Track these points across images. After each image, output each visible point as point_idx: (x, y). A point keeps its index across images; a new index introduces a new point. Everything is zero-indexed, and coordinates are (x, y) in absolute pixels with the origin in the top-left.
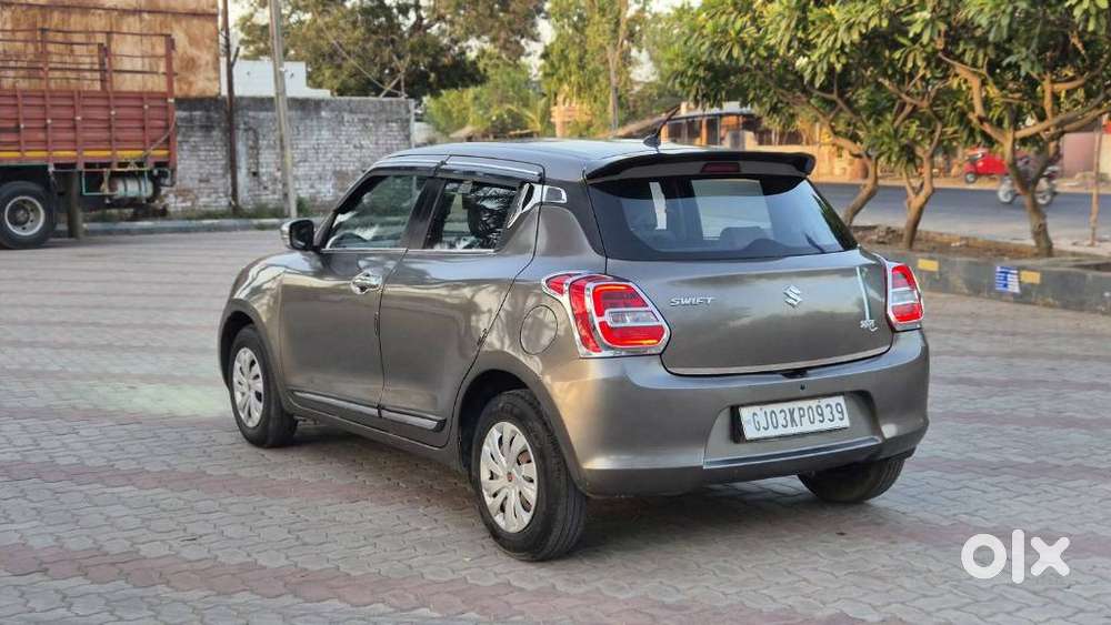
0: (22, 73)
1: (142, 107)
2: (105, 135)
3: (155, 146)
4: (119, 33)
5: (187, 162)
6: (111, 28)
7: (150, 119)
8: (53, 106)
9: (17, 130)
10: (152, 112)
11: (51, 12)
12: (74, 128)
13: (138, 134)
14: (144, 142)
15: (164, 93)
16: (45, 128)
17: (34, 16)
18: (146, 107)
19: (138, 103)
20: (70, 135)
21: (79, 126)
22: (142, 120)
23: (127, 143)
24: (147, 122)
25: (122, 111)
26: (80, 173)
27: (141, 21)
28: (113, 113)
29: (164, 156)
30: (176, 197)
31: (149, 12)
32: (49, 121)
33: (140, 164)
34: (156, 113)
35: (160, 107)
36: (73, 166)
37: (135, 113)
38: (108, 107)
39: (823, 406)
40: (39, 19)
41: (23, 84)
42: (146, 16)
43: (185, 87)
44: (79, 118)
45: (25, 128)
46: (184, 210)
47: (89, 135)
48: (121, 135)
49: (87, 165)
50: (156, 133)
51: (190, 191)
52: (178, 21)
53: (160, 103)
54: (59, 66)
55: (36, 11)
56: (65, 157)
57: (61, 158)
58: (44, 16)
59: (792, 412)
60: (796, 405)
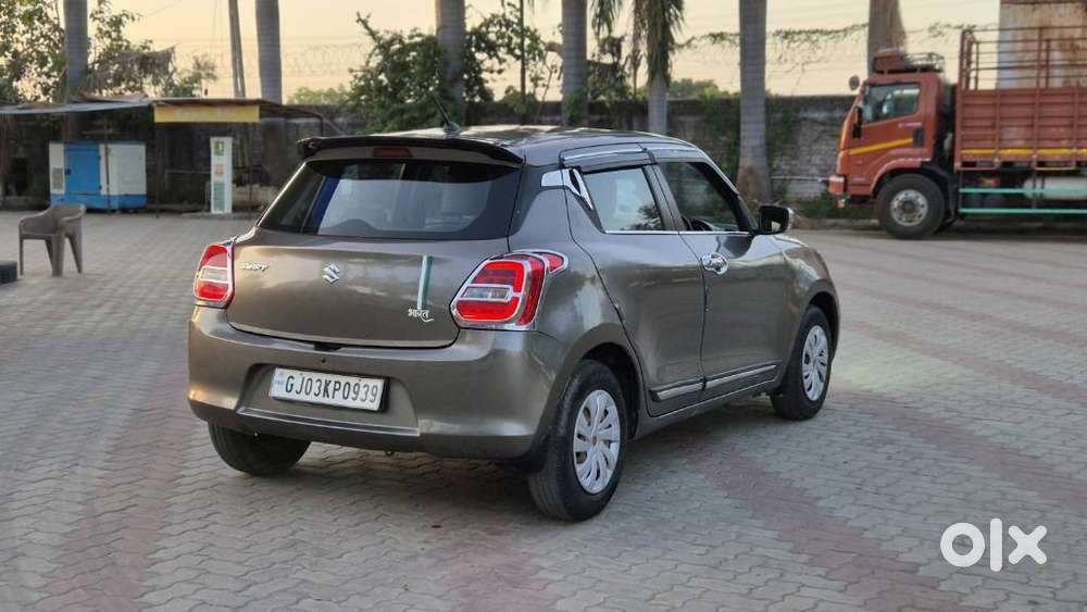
39: (361, 386)
59: (327, 384)
60: (333, 378)
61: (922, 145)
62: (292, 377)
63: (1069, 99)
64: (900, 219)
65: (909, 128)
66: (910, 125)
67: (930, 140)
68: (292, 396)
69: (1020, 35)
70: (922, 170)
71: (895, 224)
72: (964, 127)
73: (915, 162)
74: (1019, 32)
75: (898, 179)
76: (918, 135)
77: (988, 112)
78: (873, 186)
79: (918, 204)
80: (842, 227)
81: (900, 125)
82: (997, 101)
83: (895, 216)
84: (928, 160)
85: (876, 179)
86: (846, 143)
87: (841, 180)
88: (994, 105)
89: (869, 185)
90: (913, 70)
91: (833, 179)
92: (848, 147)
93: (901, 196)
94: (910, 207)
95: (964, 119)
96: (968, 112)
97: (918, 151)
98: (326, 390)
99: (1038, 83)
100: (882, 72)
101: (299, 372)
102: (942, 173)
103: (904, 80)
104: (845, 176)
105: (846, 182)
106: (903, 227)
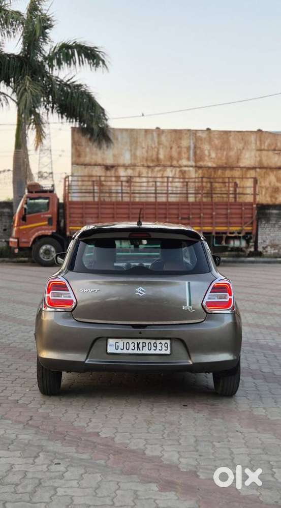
0: (204, 195)
1: (241, 209)
2: (225, 220)
3: (246, 225)
4: (245, 178)
5: (277, 233)
6: (243, 176)
7: (244, 214)
8: (204, 209)
9: (189, 218)
10: (246, 210)
11: (218, 170)
12: (212, 218)
13: (239, 220)
14: (241, 223)
15: (252, 203)
16: (200, 218)
17: (211, 172)
18: (243, 209)
19: (240, 207)
20: (210, 221)
21: (214, 217)
22: (241, 214)
23: (234, 224)
24: (243, 215)
25: (233, 211)
26: (213, 236)
27: (256, 171)
28: (229, 211)
29: (250, 230)
30: (271, 248)
31: (260, 168)
32: (202, 215)
33: (239, 233)
34: (248, 211)
35: (249, 209)
36: (210, 233)
37: (238, 211)
38: (227, 209)
39: (158, 343)
40: (213, 173)
41: (205, 200)
42: (258, 170)
43: (274, 200)
44: (214, 213)
45: (192, 218)
46: (274, 253)
47: (218, 220)
48: (231, 221)
49: (217, 233)
50: (247, 220)
51: (277, 245)
52: (272, 171)
53: (250, 207)
54: (220, 192)
55: (212, 170)
56: (207, 230)
57: (205, 230)
58: (215, 172)
59: (138, 344)
60: (141, 341)
61: (52, 225)
62: (118, 343)
63: (112, 206)
64: (44, 258)
65: (46, 217)
66: (46, 216)
67: (55, 223)
68: (119, 351)
69: (80, 179)
70: (53, 236)
71: (42, 260)
72: (70, 217)
73: (49, 233)
74: (80, 178)
75: (43, 240)
76: (50, 220)
77: (80, 211)
78: (31, 243)
79: (51, 251)
80: (7, 262)
81: (42, 216)
82: (84, 206)
83: (41, 256)
84: (54, 231)
85: (32, 239)
86: (17, 224)
87: (16, 240)
88: (82, 208)
89: (29, 243)
90: (45, 192)
91: (11, 240)
92: (19, 225)
93: (44, 247)
94: (47, 252)
95: (70, 214)
96: (72, 211)
97: (50, 227)
98: (138, 347)
99: (94, 199)
100: (32, 192)
101: (120, 340)
102: (61, 237)
103: (43, 196)
104: (18, 239)
105: (18, 241)
106: (46, 261)
